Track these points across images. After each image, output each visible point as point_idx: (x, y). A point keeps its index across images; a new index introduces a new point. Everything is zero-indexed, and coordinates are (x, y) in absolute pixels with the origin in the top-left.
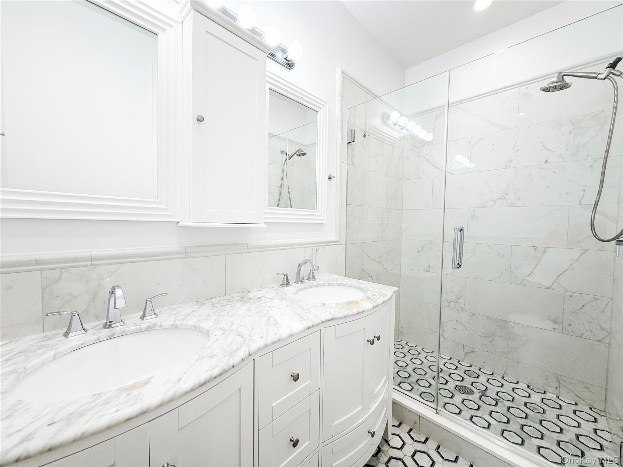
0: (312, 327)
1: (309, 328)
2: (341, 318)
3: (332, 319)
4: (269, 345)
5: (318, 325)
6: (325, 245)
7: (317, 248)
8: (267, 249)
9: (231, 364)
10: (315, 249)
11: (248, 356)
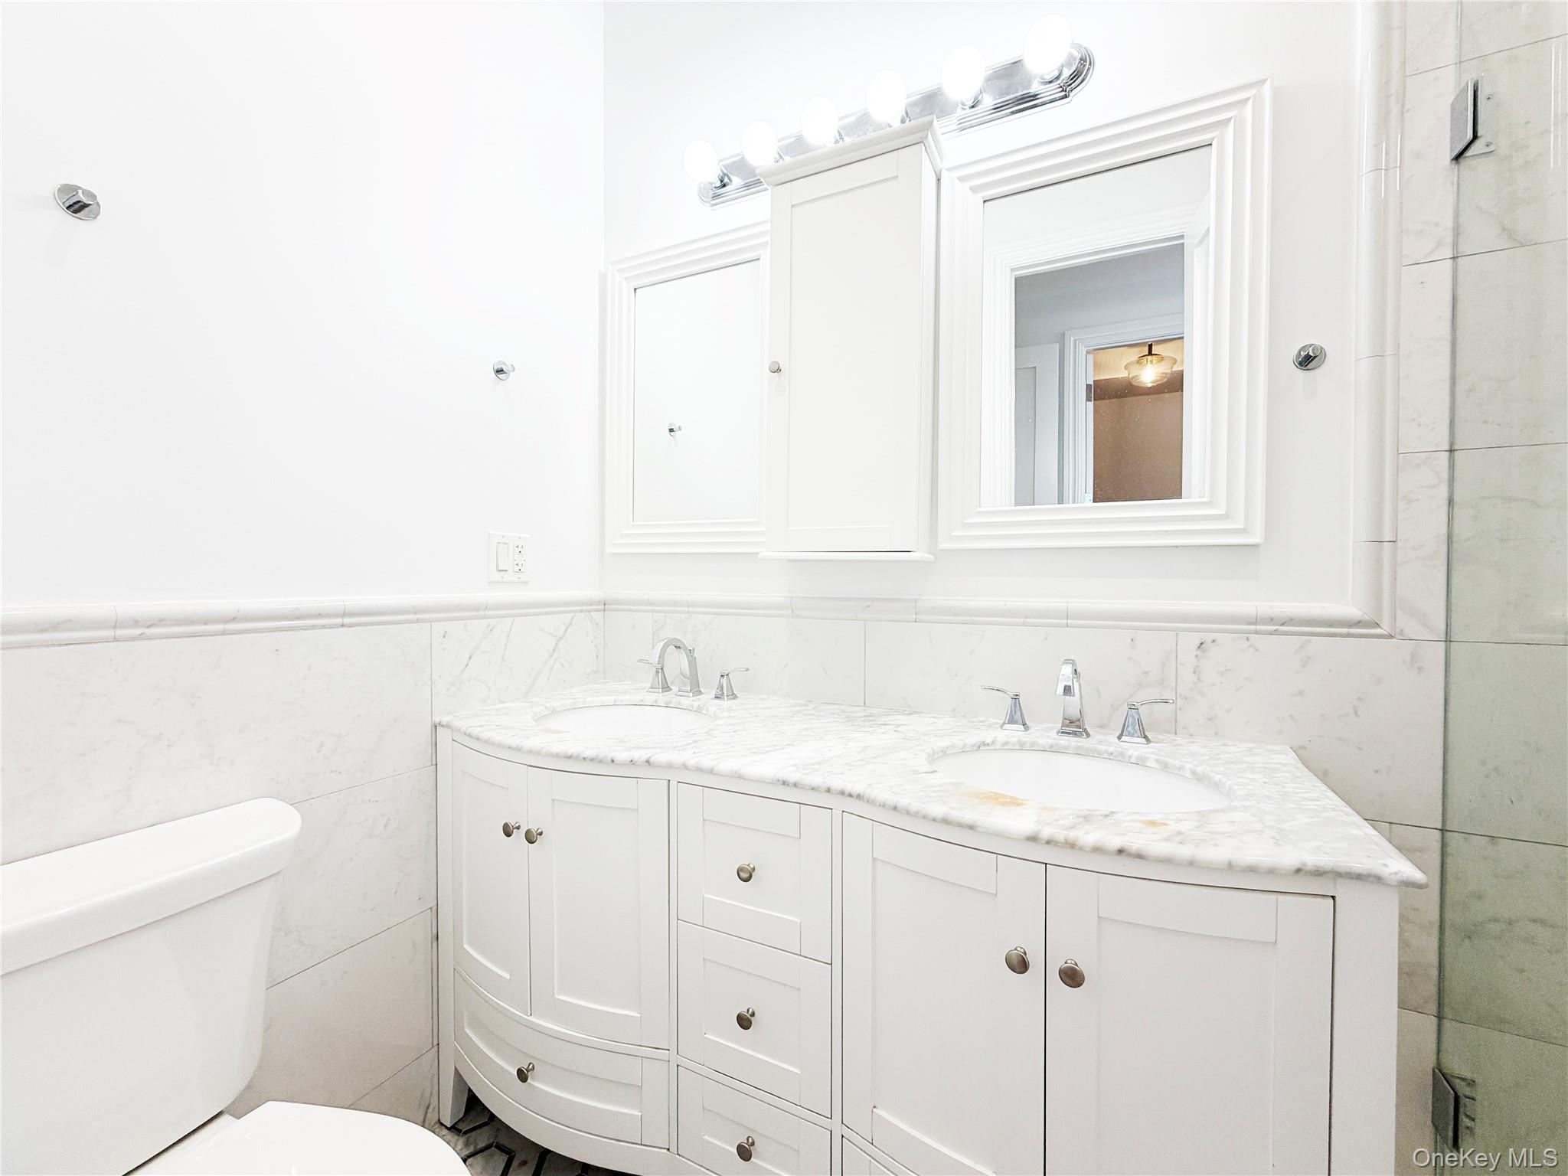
0: (795, 785)
1: (784, 783)
2: (883, 806)
3: (859, 797)
4: (689, 770)
5: (813, 789)
6: (1256, 632)
7: (1209, 637)
8: (974, 618)
9: (611, 755)
10: (1196, 639)
11: (643, 762)
